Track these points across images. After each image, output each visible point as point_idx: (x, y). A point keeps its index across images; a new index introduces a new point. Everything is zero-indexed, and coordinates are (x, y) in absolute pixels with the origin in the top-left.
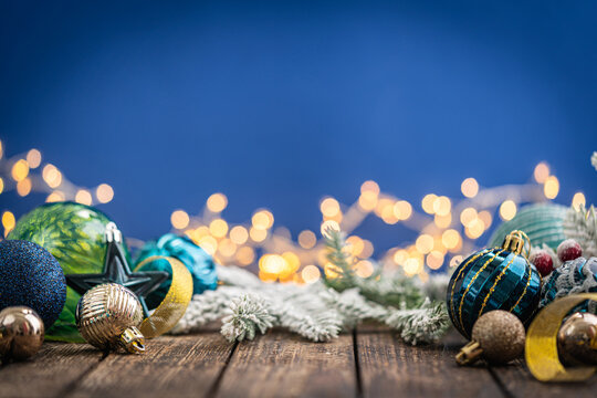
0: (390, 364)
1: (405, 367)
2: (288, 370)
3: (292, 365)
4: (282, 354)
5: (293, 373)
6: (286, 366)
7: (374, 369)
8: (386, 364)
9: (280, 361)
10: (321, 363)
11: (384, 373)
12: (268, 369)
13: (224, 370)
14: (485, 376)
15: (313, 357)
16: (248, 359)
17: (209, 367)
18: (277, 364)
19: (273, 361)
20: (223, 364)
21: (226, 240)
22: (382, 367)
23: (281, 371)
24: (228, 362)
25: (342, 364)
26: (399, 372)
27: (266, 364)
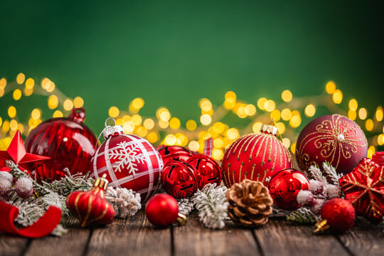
21: (141, 128)
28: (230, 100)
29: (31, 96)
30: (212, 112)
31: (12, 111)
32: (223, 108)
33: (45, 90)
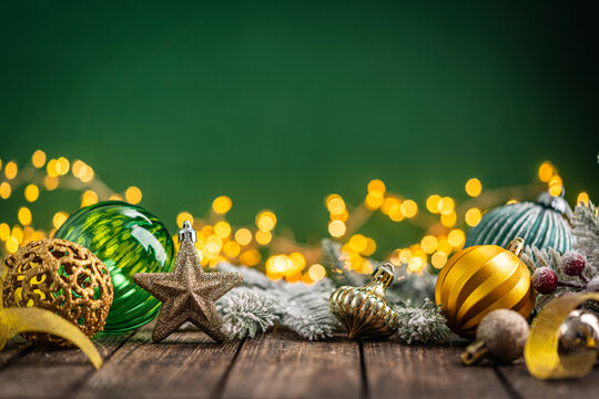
2: (294, 369)
4: (287, 353)
8: (392, 363)
12: (273, 368)
13: (229, 369)
14: (490, 375)
15: (318, 356)
18: (282, 362)
19: (278, 360)
20: (228, 363)
21: (230, 242)
27: (272, 363)
28: (376, 195)
29: (56, 190)
30: (346, 216)
31: (25, 215)
32: (365, 208)
33: (78, 179)
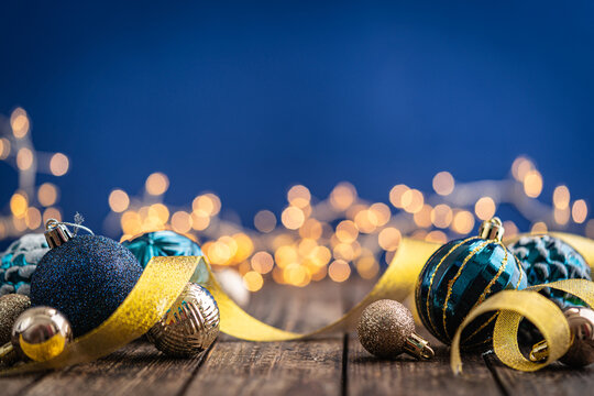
0: (382, 374)
1: (399, 378)
3: (268, 377)
5: (269, 387)
6: (261, 377)
7: (363, 381)
9: (255, 371)
10: (302, 373)
11: (374, 386)
16: (218, 369)
17: (172, 380)
22: (373, 378)
23: (254, 384)
24: (195, 373)
25: (327, 374)
26: (392, 384)
